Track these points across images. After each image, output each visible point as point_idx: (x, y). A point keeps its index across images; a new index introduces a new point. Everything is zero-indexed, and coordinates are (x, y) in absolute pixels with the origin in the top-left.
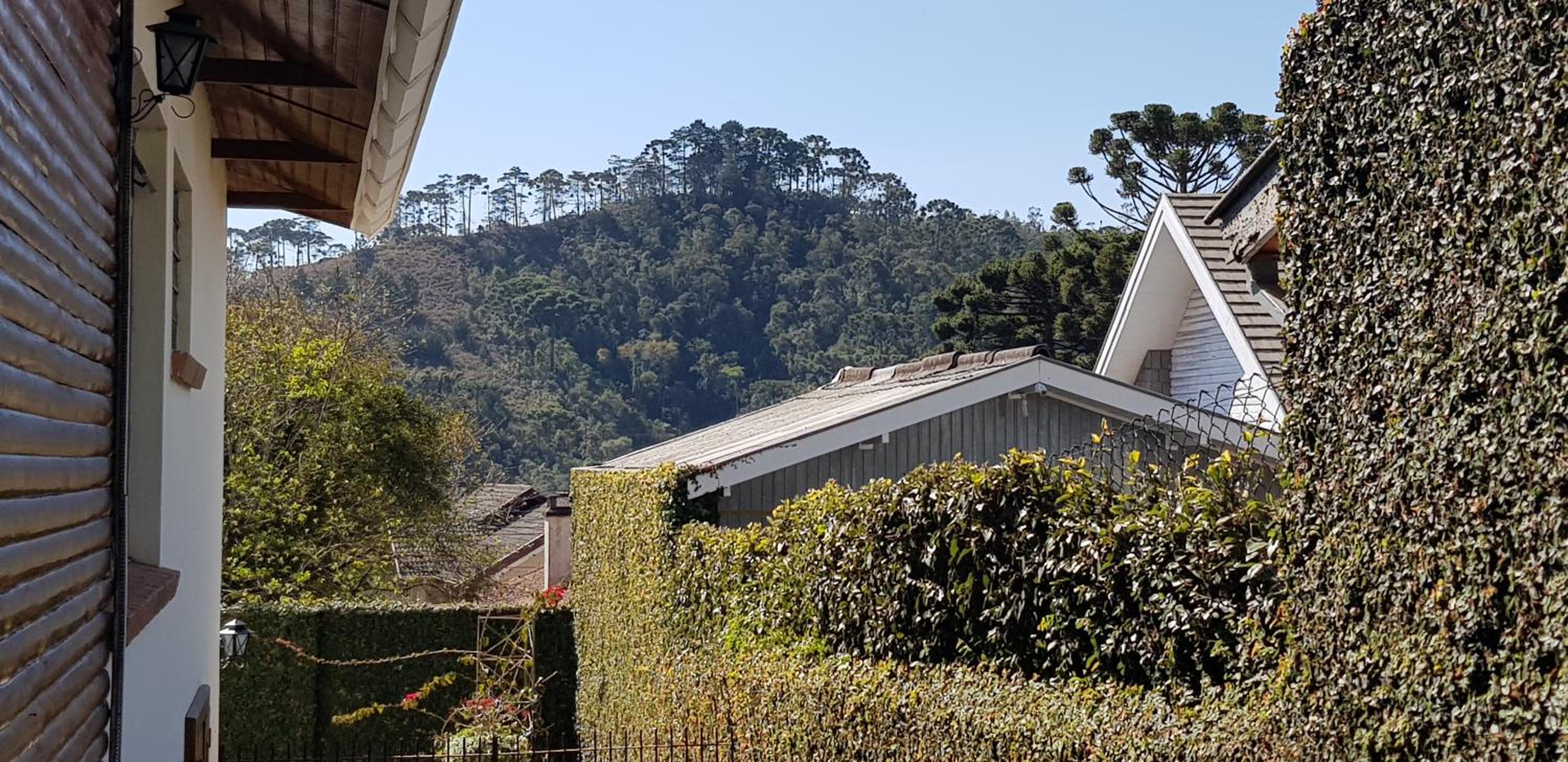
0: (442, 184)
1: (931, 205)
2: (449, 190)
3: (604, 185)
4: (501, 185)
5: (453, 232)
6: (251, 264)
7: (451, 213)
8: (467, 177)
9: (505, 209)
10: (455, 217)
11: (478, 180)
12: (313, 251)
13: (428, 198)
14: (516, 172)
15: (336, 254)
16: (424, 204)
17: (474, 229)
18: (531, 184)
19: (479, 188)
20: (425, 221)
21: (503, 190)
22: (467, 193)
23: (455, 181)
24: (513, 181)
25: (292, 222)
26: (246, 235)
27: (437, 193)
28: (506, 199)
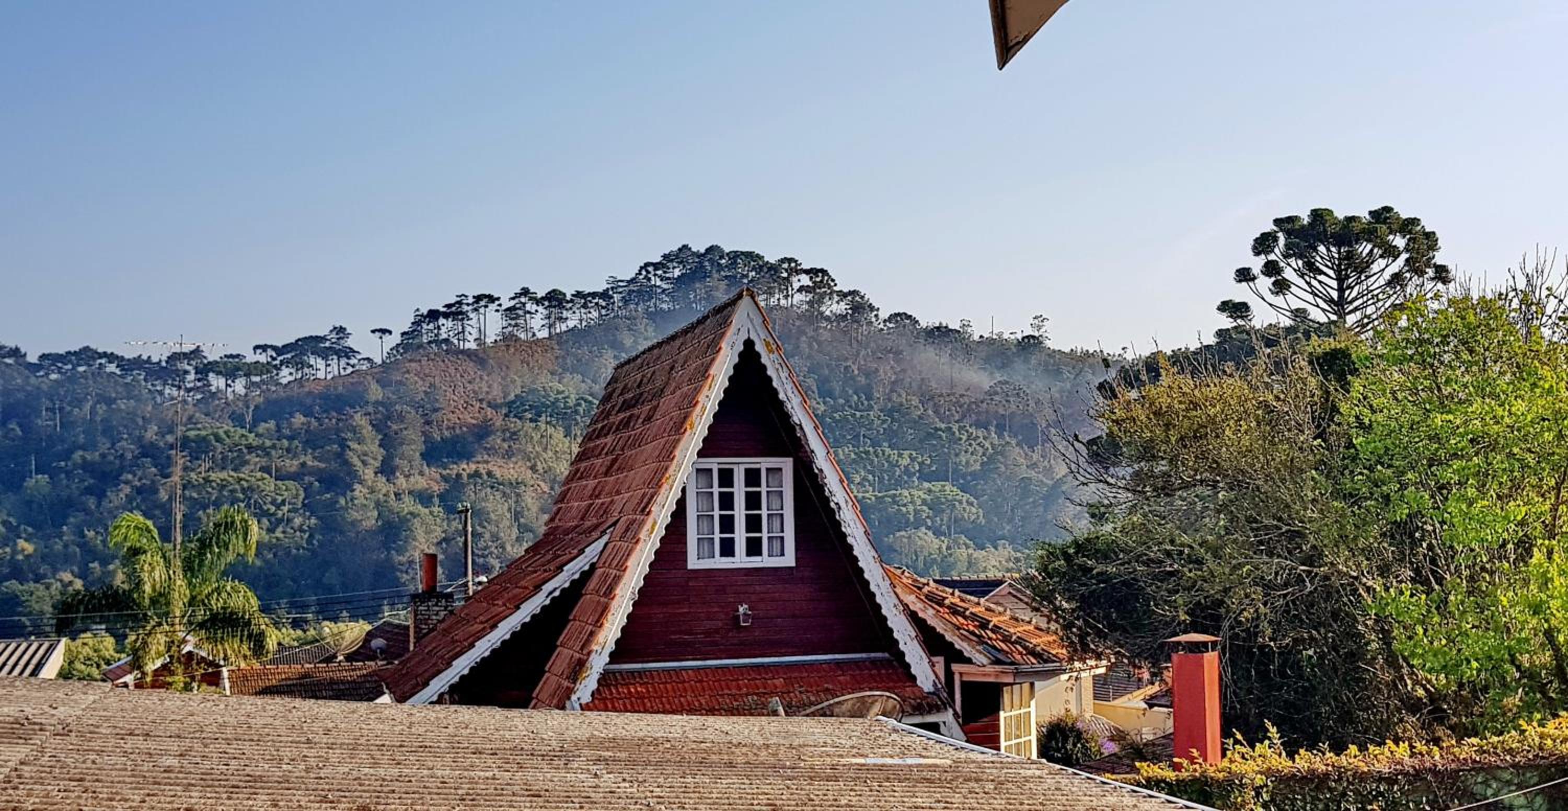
0: (460, 303)
1: (892, 317)
2: (465, 308)
3: (601, 302)
4: (512, 303)
5: (472, 345)
6: (286, 375)
7: (468, 329)
8: (478, 298)
9: (516, 325)
10: (472, 334)
11: (491, 299)
12: (343, 364)
13: (446, 316)
14: (525, 292)
15: (363, 367)
16: (442, 321)
17: (489, 340)
18: (538, 302)
19: (493, 307)
20: (445, 335)
21: (514, 308)
22: (482, 310)
23: (471, 300)
24: (523, 300)
25: (323, 339)
26: (279, 351)
27: (455, 311)
28: (518, 317)
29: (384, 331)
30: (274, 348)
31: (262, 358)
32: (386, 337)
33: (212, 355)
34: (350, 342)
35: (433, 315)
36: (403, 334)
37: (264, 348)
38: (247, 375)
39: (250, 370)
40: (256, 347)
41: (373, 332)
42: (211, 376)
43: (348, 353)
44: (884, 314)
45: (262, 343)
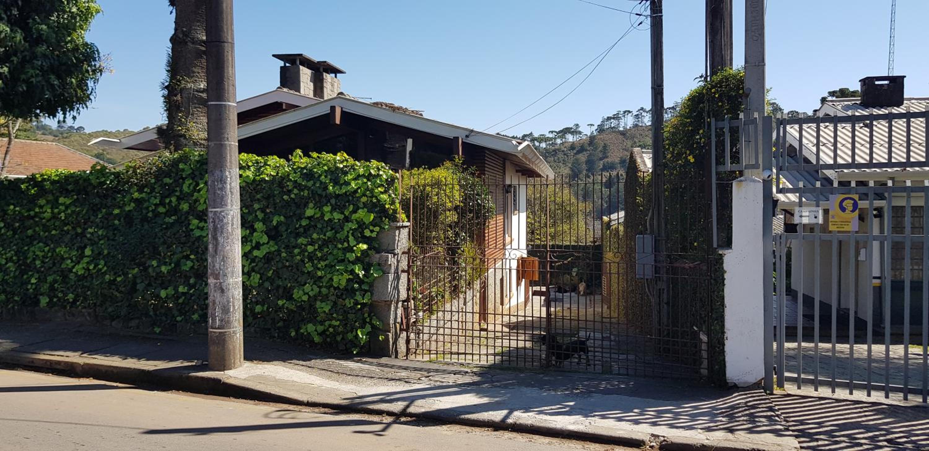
0: (618, 114)
1: (788, 114)
2: (620, 116)
3: (672, 111)
4: (637, 113)
5: (621, 129)
6: (559, 141)
7: (621, 123)
8: (625, 112)
9: (638, 121)
10: (622, 124)
11: (629, 112)
12: (578, 137)
13: (614, 118)
14: (642, 109)
15: (584, 138)
16: (612, 120)
17: (628, 128)
18: (647, 112)
19: (630, 115)
20: (612, 126)
21: (638, 115)
22: (626, 116)
23: (622, 113)
24: (641, 111)
25: (571, 128)
26: (558, 133)
27: (616, 117)
28: (639, 118)
29: (591, 125)
30: (555, 132)
31: (551, 136)
32: (592, 127)
33: (536, 135)
34: (580, 129)
35: (609, 118)
36: (598, 126)
37: (552, 132)
38: (545, 142)
39: (546, 140)
40: (550, 132)
41: (588, 125)
42: (536, 142)
43: (580, 133)
44: (786, 111)
45: (552, 130)
